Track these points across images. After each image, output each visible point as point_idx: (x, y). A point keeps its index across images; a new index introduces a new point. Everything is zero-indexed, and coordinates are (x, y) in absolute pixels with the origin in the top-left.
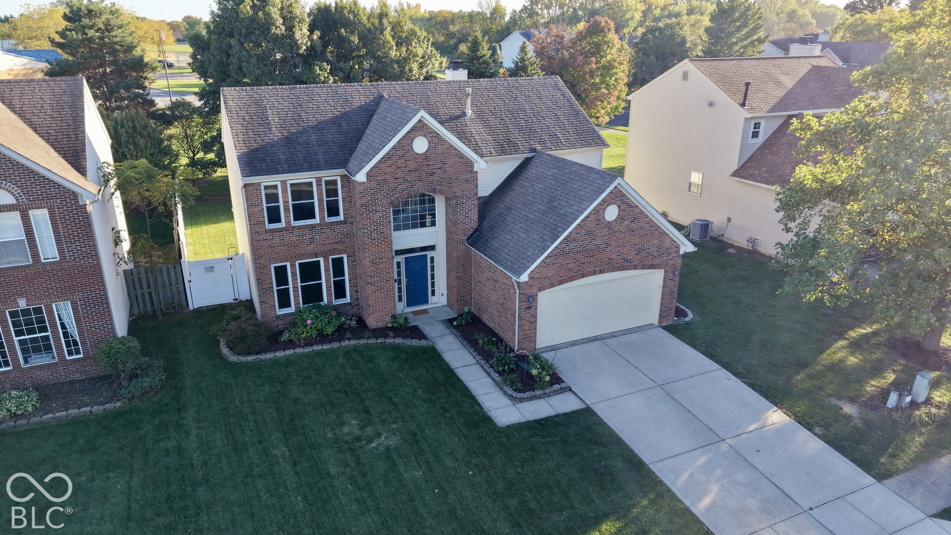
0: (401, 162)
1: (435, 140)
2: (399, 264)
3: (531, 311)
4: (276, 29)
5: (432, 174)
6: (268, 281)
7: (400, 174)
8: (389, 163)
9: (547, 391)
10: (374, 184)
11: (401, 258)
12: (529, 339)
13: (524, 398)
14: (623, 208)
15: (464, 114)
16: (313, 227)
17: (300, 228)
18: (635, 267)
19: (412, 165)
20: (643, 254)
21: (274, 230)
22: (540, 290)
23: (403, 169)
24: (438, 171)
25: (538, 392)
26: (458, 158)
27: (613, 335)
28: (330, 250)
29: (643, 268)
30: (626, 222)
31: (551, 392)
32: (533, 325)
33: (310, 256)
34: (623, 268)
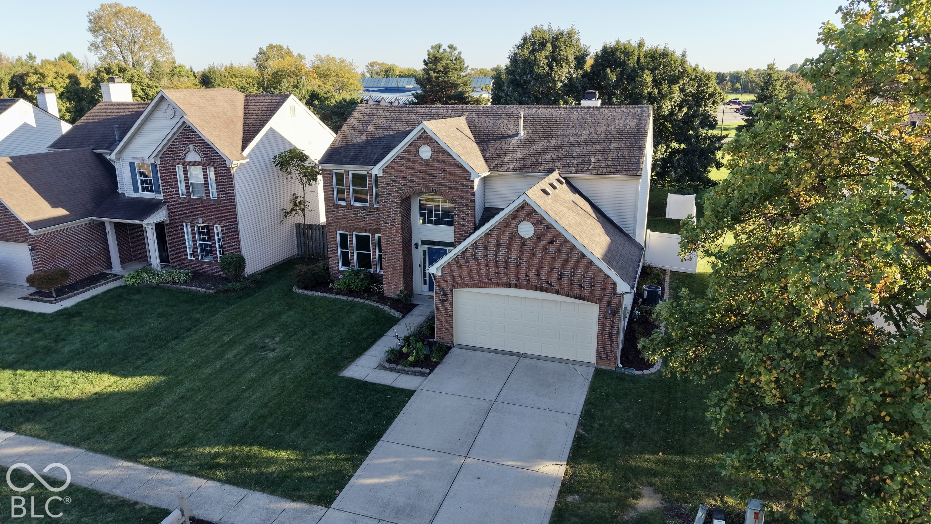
0: (409, 164)
1: (437, 149)
2: (424, 252)
3: (447, 304)
5: (434, 178)
6: (335, 243)
7: (408, 174)
8: (400, 164)
9: (406, 369)
10: (388, 179)
11: (426, 248)
12: (446, 331)
13: (385, 367)
15: (517, 134)
16: (364, 208)
17: (356, 207)
18: (557, 292)
19: (418, 168)
20: (566, 280)
21: (339, 206)
23: (411, 170)
24: (439, 176)
25: (399, 367)
26: (456, 167)
27: (538, 358)
28: (375, 229)
29: (568, 295)
30: (543, 243)
31: (409, 371)
32: (450, 319)
33: (361, 230)
34: (542, 289)
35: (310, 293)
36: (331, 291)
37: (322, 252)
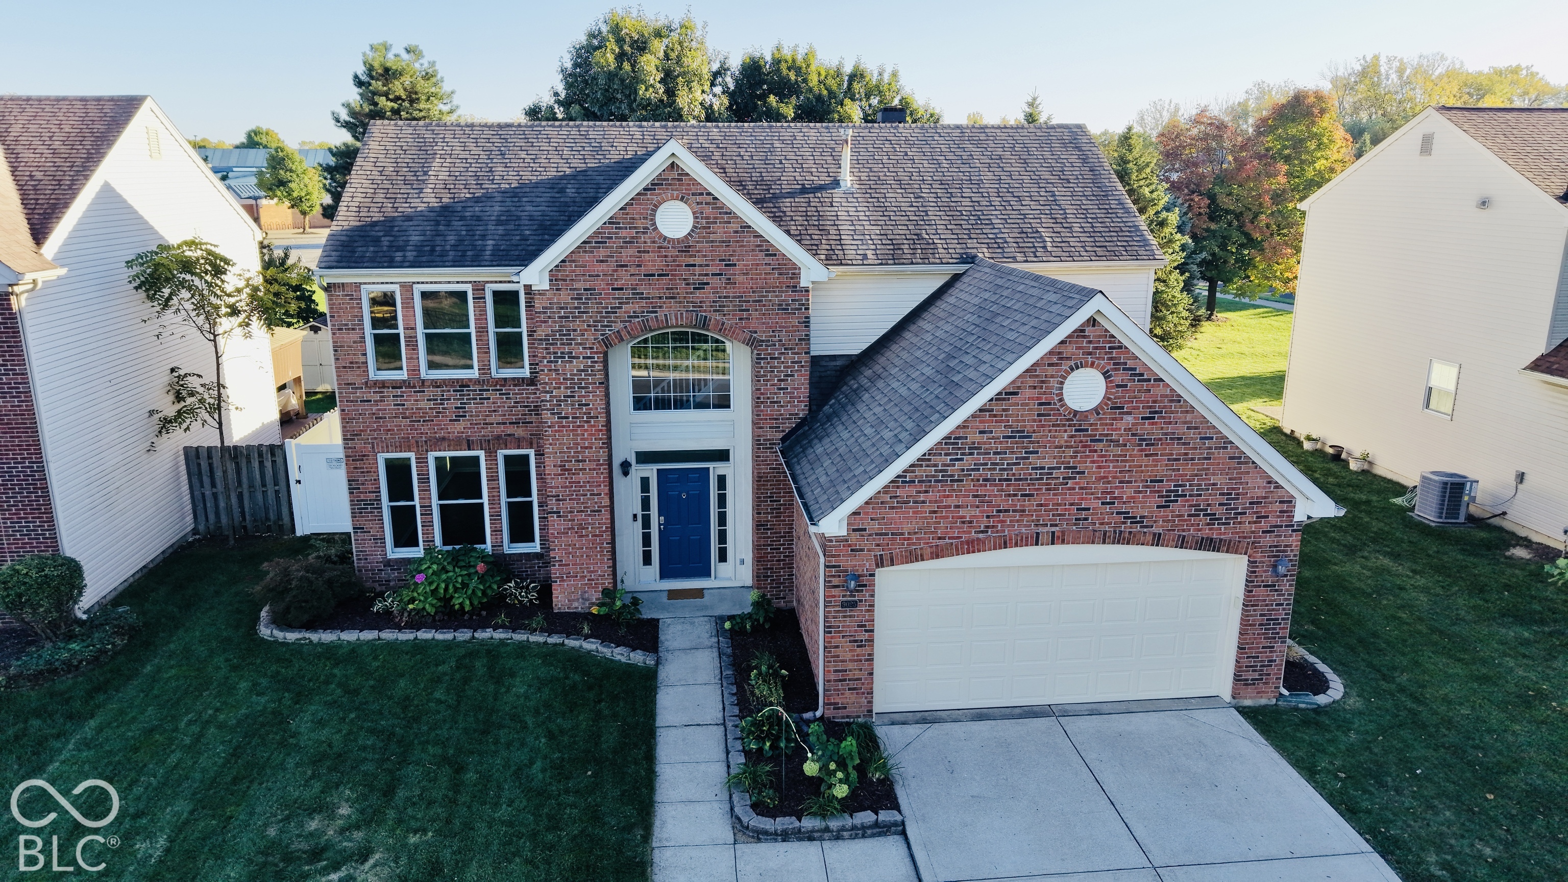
0: (628, 254)
1: (708, 210)
2: (645, 483)
3: (859, 613)
4: (646, 90)
5: (702, 286)
6: (371, 487)
7: (624, 279)
8: (602, 253)
9: (834, 824)
10: (565, 297)
11: (651, 471)
12: (852, 684)
13: (766, 833)
14: (1118, 378)
15: (836, 183)
16: (463, 384)
17: (436, 384)
18: (1157, 540)
19: (653, 262)
20: (1180, 507)
21: (383, 384)
22: (880, 563)
23: (632, 270)
24: (715, 281)
25: (808, 823)
26: (761, 255)
27: (1095, 710)
28: (498, 437)
29: (1182, 543)
30: (1129, 419)
31: (843, 829)
32: (865, 651)
33: (457, 444)
34: (1120, 539)
35: (328, 637)
36: (385, 620)
37: (272, 516)
